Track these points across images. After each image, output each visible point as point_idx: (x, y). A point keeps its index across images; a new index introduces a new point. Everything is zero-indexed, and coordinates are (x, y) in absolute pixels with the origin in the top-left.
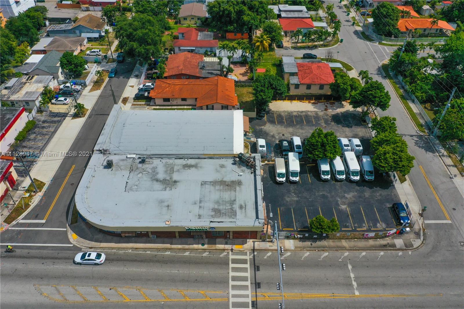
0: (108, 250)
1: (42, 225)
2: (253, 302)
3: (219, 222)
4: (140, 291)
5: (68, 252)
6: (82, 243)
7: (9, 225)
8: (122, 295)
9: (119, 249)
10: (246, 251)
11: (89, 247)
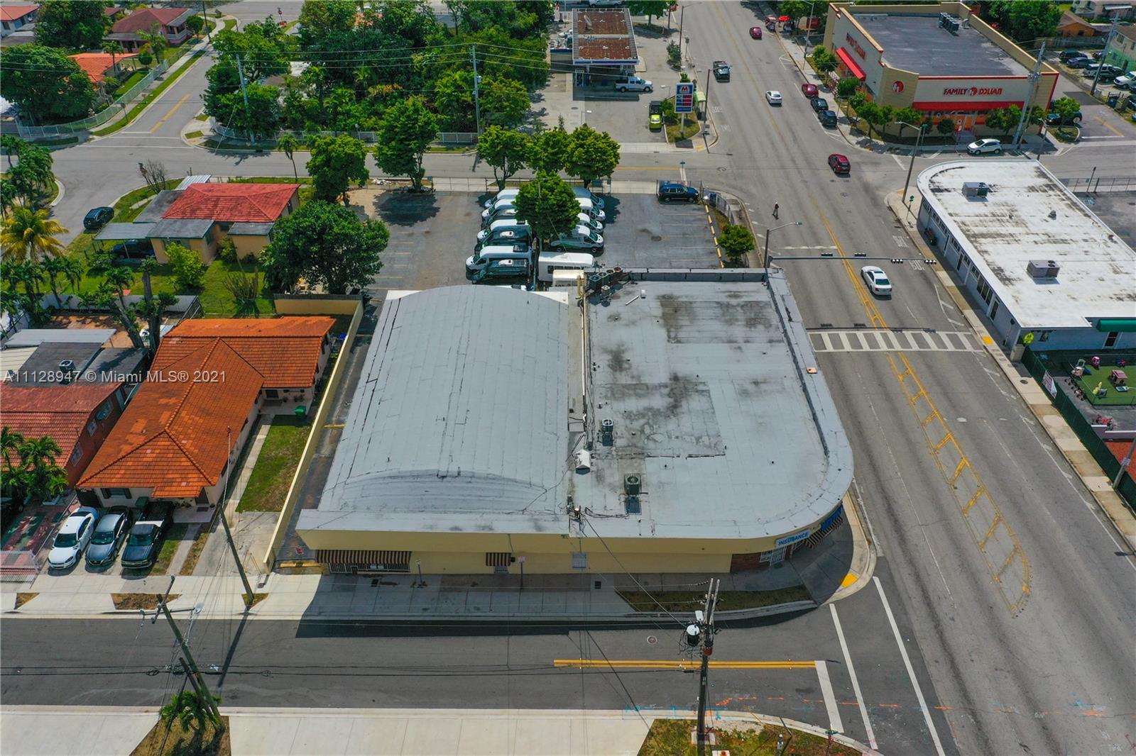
1: (833, 662)
2: (891, 331)
3: (788, 311)
4: (939, 449)
5: (898, 581)
8: (960, 471)
11: (870, 545)
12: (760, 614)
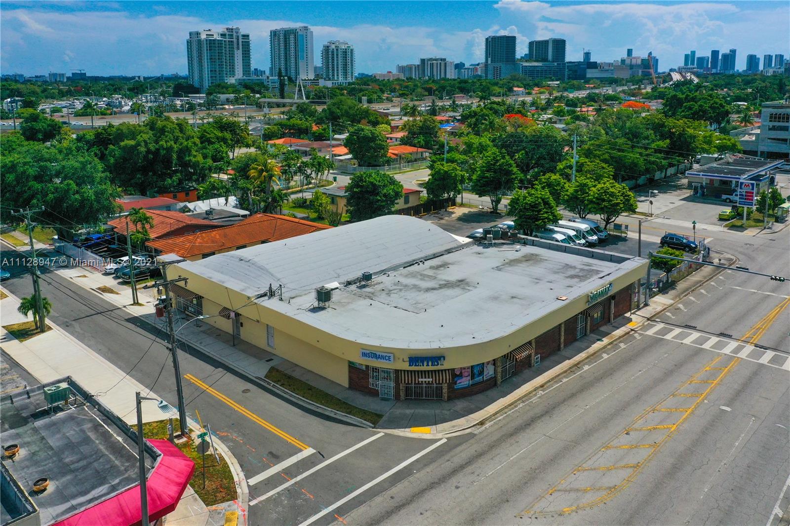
0: (513, 409)
1: (321, 455)
2: (755, 346)
3: (609, 275)
4: (659, 411)
5: (459, 449)
6: (454, 427)
7: (240, 500)
8: (654, 429)
9: (522, 399)
10: (646, 323)
11: (477, 424)
12: (327, 413)
